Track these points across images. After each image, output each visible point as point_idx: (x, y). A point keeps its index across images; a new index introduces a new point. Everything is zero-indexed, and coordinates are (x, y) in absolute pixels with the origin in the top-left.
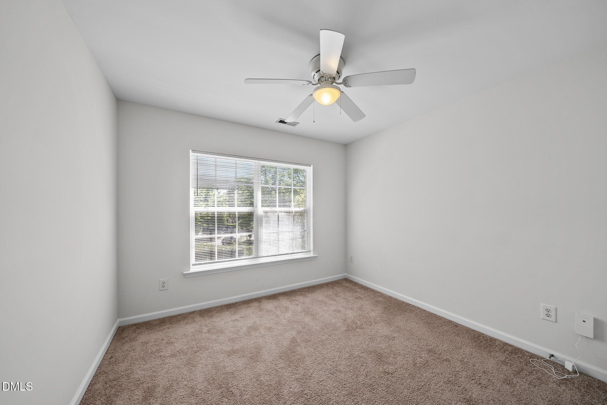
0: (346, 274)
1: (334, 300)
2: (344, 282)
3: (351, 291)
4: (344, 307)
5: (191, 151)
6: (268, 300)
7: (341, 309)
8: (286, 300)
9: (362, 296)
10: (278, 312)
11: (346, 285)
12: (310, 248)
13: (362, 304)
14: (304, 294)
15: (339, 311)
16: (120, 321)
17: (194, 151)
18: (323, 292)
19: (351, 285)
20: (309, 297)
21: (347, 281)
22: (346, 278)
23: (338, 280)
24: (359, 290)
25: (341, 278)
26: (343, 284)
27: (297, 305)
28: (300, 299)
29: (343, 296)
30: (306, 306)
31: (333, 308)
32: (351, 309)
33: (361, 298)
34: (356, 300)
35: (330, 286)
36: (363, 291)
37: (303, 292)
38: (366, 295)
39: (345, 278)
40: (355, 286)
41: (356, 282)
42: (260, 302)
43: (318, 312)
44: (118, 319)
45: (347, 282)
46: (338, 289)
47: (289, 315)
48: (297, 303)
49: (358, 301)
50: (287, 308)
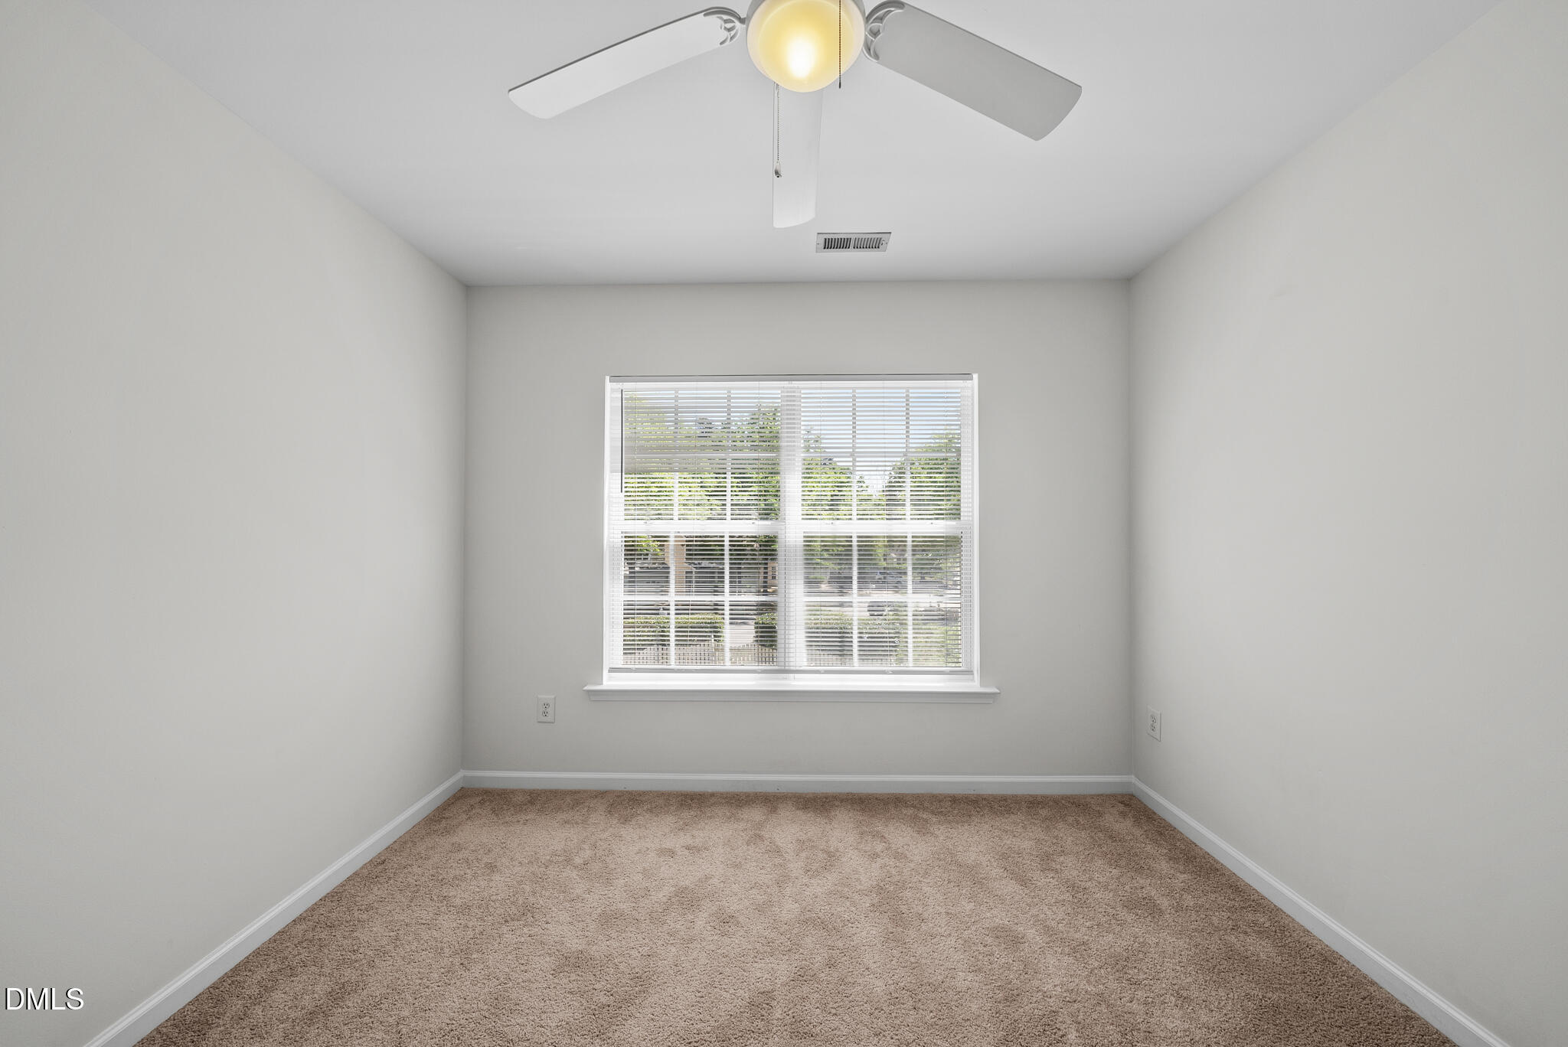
0: (1133, 779)
1: (1024, 882)
2: (1111, 810)
3: (1123, 863)
4: (1048, 930)
5: (608, 378)
6: (798, 809)
7: (1031, 933)
8: (851, 825)
9: (1164, 903)
10: (796, 867)
11: (1117, 827)
12: (971, 662)
13: (1143, 944)
14: (926, 821)
15: (1014, 941)
16: (464, 777)
17: (615, 378)
18: (997, 833)
19: (1138, 832)
20: (937, 837)
21: (1127, 809)
22: (1132, 796)
23: (1092, 796)
24: (1164, 866)
25: (1108, 791)
26: (1107, 816)
27: (875, 856)
28: (900, 835)
29: (1075, 873)
30: (900, 873)
31: (999, 917)
32: (1079, 950)
33: (1153, 910)
34: (1123, 914)
35: (1044, 812)
36: (1182, 877)
37: (925, 809)
38: (1189, 900)
39: (1123, 795)
40: (1156, 842)
41: (1170, 826)
42: (774, 810)
43: (925, 915)
44: (461, 770)
45: (1123, 814)
46: (1068, 835)
47: (819, 890)
48: (879, 847)
49: (1130, 918)
50: (832, 857)
